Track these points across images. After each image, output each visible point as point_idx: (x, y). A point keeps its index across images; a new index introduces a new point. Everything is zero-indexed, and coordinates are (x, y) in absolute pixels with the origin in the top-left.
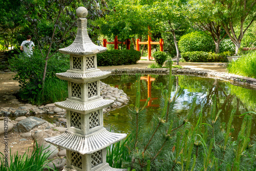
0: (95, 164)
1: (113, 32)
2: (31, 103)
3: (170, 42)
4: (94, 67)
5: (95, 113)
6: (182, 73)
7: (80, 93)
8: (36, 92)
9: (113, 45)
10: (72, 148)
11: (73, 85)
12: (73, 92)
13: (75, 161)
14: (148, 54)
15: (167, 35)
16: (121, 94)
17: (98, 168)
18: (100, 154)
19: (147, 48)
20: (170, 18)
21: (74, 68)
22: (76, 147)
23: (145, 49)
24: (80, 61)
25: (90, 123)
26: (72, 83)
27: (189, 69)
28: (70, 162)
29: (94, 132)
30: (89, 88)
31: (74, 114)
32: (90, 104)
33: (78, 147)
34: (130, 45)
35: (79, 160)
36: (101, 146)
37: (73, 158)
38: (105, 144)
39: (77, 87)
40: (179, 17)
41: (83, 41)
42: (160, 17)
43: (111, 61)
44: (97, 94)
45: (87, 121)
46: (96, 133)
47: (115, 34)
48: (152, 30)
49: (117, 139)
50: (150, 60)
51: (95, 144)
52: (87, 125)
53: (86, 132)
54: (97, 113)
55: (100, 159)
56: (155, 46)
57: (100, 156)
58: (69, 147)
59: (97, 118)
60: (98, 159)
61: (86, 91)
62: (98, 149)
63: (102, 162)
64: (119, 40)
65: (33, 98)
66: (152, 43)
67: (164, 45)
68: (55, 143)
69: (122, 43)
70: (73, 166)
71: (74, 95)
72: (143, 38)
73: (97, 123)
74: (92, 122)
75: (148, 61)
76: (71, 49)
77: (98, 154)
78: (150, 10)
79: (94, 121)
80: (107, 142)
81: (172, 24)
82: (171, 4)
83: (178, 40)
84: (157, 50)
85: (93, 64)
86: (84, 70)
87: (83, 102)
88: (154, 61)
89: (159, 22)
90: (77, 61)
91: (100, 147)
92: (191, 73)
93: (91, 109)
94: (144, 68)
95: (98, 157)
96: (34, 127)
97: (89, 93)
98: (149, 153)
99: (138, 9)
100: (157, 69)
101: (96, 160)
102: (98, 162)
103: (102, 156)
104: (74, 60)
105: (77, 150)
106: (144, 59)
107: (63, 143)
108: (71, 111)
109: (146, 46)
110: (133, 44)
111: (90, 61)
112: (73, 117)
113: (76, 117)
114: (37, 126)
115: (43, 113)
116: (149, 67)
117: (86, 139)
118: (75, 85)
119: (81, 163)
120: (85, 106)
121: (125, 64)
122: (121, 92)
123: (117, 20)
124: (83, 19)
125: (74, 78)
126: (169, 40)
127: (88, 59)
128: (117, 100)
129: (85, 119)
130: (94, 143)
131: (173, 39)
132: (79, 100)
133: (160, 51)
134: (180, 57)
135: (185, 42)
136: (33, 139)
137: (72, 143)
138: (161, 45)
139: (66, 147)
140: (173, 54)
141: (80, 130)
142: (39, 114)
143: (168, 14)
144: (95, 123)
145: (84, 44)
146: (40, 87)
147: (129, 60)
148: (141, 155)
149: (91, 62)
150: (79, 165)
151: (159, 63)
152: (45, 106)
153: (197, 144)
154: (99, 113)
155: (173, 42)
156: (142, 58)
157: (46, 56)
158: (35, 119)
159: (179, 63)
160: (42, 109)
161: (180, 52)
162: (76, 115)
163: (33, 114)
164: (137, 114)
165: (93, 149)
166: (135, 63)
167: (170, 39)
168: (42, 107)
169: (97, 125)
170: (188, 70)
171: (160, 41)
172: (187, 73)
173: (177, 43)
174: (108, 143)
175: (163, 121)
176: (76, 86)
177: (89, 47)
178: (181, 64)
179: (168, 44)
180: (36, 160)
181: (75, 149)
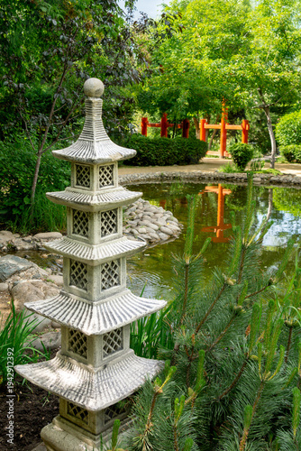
0: (109, 351)
1: (158, 106)
2: (10, 230)
3: (261, 125)
4: (113, 184)
5: (113, 263)
6: (279, 183)
7: (87, 229)
8: (21, 210)
9: (160, 128)
10: (71, 322)
11: (76, 214)
12: (76, 225)
13: (75, 345)
14: (220, 146)
15: (257, 114)
16: (167, 220)
17: (115, 357)
18: (118, 334)
19: (219, 136)
20: (261, 84)
21: (78, 184)
22: (77, 321)
23: (214, 138)
24: (89, 173)
25: (103, 280)
26: (74, 210)
27: (293, 176)
28: (67, 346)
29: (109, 296)
30: (102, 220)
31: (76, 264)
32: (104, 247)
33: (81, 322)
34: (190, 130)
35: (82, 343)
36: (121, 320)
37: (72, 338)
38: (128, 318)
39: (82, 218)
40: (278, 83)
41: (95, 138)
42: (243, 82)
43: (154, 158)
44: (116, 230)
45: (97, 278)
46: (113, 298)
47: (163, 109)
48: (229, 104)
49: (149, 310)
50: (224, 157)
51: (111, 318)
52: (98, 285)
53: (95, 296)
54: (116, 263)
55: (119, 342)
56: (234, 133)
57: (119, 337)
58: (65, 321)
59: (116, 272)
60: (116, 343)
61: (97, 225)
62: (115, 326)
63: (122, 348)
64: (169, 121)
65: (14, 221)
66: (228, 127)
67: (250, 130)
68: (41, 311)
69: (175, 125)
70: (72, 353)
71: (76, 230)
72: (212, 117)
73: (115, 281)
74: (106, 279)
75: (220, 160)
76: (73, 151)
77: (115, 333)
78: (226, 70)
79: (110, 277)
80: (131, 314)
81: (265, 96)
82: (264, 59)
83: (275, 122)
84: (236, 141)
85: (110, 179)
86: (95, 188)
87: (91, 244)
88: (230, 160)
89: (241, 91)
90: (84, 173)
91: (119, 322)
92: (295, 184)
93: (105, 256)
94: (211, 172)
95: (116, 339)
96: (14, 274)
97: (103, 228)
98: (204, 337)
99: (206, 66)
100: (235, 175)
101: (112, 345)
102: (115, 347)
103: (122, 337)
104: (78, 172)
105: (79, 327)
106: (213, 155)
107: (55, 313)
108: (71, 260)
109: (218, 131)
110: (195, 127)
111: (105, 172)
112: (73, 268)
113: (79, 269)
114: (18, 272)
115: (30, 249)
116: (221, 171)
117: (95, 308)
118: (79, 213)
119: (85, 349)
120: (95, 252)
121: (178, 163)
122: (168, 216)
123: (167, 85)
124: (96, 100)
125: (76, 203)
126: (259, 123)
127: (103, 169)
128: (159, 230)
129: (95, 274)
130: (108, 317)
131: (266, 121)
132: (85, 241)
133: (242, 142)
134: (277, 153)
135: (288, 126)
136: (11, 295)
137: (70, 314)
138: (245, 131)
139: (61, 320)
140: (266, 149)
141: (85, 292)
142: (23, 249)
143: (258, 77)
144: (113, 281)
145: (95, 144)
146: (26, 203)
147: (186, 157)
148: (190, 340)
149: (108, 175)
150: (82, 352)
151: (239, 164)
152: (35, 237)
153: (290, 323)
154: (119, 263)
155: (266, 126)
156: (209, 153)
157: (39, 148)
158: (16, 260)
159: (276, 164)
160: (29, 242)
161: (277, 144)
162: (79, 266)
163: (13, 250)
164: (187, 266)
165: (106, 327)
166: (197, 162)
167: (262, 120)
168: (29, 238)
169: (116, 284)
170: (290, 178)
171: (243, 124)
172: (289, 183)
173: (274, 128)
174: (133, 316)
175: (231, 282)
176: (81, 216)
177: (105, 149)
178: (278, 167)
179: (258, 129)
180: (12, 335)
181: (75, 325)
